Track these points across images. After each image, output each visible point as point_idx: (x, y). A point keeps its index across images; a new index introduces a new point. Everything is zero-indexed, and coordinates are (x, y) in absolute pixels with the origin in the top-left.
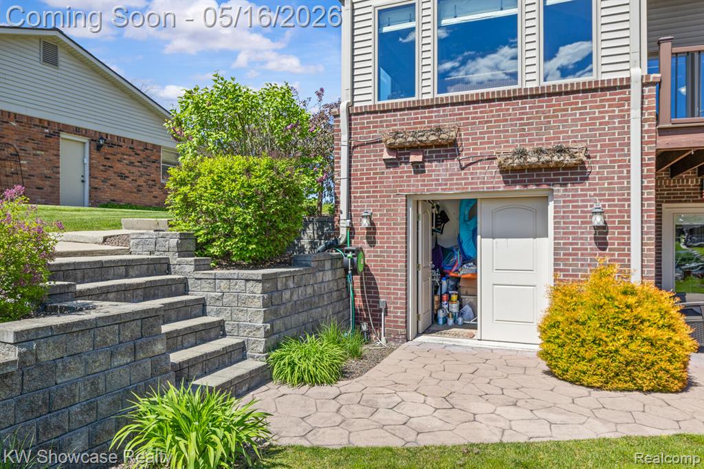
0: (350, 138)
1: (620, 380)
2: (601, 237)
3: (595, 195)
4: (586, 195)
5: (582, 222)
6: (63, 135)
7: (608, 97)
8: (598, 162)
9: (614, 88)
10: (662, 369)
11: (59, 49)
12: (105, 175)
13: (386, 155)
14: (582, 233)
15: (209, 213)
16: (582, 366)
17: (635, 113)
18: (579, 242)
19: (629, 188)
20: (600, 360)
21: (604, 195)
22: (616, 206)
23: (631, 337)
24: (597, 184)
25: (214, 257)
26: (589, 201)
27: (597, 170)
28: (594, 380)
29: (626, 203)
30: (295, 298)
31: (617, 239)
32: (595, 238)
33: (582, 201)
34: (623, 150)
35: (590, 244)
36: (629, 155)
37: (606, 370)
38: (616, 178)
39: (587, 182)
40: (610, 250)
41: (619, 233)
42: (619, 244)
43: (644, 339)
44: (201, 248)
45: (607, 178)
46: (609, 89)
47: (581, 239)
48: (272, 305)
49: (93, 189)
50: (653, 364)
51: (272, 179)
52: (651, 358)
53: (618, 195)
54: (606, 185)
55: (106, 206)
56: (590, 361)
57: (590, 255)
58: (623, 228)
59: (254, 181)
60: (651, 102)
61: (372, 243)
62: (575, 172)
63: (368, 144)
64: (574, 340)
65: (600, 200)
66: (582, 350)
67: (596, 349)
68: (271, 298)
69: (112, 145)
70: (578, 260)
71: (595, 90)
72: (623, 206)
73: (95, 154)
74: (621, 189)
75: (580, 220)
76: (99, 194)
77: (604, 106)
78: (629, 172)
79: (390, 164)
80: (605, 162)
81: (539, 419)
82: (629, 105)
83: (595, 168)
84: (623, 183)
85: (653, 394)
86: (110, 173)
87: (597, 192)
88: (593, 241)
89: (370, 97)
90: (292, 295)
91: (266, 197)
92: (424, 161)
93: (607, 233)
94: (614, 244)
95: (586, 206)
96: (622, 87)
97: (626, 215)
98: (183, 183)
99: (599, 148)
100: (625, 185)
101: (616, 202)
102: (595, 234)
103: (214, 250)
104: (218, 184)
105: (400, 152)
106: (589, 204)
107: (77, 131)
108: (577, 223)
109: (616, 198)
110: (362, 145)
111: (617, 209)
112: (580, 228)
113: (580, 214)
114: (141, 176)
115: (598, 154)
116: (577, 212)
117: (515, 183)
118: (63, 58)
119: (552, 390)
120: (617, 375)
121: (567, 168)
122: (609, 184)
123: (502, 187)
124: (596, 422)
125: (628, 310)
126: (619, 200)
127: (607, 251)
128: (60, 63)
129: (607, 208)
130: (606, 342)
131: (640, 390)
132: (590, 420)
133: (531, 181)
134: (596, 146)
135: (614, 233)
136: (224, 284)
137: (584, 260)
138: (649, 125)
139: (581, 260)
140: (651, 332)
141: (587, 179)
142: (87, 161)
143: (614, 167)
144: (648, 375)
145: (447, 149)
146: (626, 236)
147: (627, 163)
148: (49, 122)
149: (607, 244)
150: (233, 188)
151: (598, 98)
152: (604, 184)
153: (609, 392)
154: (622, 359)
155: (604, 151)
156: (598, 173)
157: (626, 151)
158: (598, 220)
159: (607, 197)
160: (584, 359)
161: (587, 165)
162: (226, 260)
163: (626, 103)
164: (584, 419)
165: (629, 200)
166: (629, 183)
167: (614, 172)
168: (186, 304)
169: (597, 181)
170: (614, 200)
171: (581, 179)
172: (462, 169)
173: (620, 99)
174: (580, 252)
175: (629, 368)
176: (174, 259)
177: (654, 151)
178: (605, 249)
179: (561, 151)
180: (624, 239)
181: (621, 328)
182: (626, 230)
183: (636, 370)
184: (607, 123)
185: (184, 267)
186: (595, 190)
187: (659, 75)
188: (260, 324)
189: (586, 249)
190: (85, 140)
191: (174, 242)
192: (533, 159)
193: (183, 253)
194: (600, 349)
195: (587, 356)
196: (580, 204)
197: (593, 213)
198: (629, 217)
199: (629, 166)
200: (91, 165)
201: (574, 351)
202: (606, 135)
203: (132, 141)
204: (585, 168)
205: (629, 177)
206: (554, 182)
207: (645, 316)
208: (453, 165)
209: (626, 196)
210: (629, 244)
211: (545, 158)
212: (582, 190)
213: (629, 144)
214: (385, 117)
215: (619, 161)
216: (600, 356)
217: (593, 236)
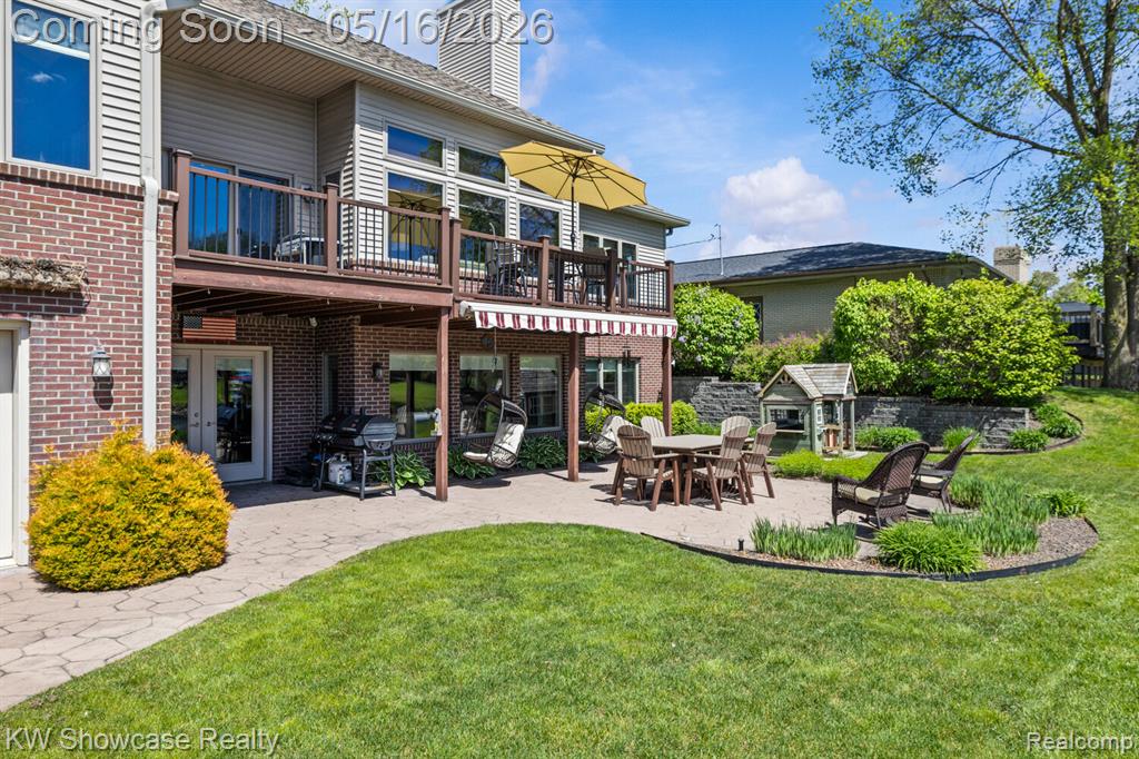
1: (160, 569)
2: (103, 392)
3: (95, 334)
4: (82, 334)
5: (77, 372)
7: (113, 205)
8: (99, 290)
9: (122, 196)
10: (206, 543)
14: (77, 386)
16: (114, 563)
17: (149, 235)
18: (72, 398)
19: (141, 329)
20: (136, 551)
21: (108, 335)
22: (123, 350)
23: (172, 514)
24: (98, 320)
26: (87, 342)
27: (98, 300)
28: (131, 578)
29: (137, 347)
31: (125, 393)
32: (95, 394)
33: (76, 341)
34: (133, 278)
35: (88, 401)
36: (141, 286)
37: (144, 560)
38: (124, 314)
39: (84, 316)
40: (116, 408)
41: (127, 386)
42: (127, 400)
43: (187, 513)
45: (111, 313)
46: (115, 195)
47: (75, 394)
50: (197, 540)
52: (195, 533)
53: (126, 336)
54: (110, 322)
56: (124, 554)
57: (88, 416)
58: (133, 379)
60: (167, 225)
64: (100, 533)
65: (102, 342)
66: (111, 543)
67: (131, 538)
70: (69, 424)
71: (96, 191)
72: (133, 351)
74: (129, 328)
75: (73, 368)
77: (108, 216)
78: (140, 307)
80: (110, 291)
81: (94, 639)
82: (141, 221)
83: (95, 297)
84: (133, 321)
85: (197, 575)
87: (99, 331)
88: (93, 397)
93: (111, 386)
94: (120, 400)
95: (83, 349)
96: (131, 197)
97: (136, 362)
99: (100, 270)
100: (136, 323)
101: (124, 346)
102: (95, 388)
106: (86, 346)
108: (69, 372)
109: (124, 339)
111: (125, 354)
112: (73, 379)
113: (72, 359)
115: (100, 280)
116: (69, 356)
119: (76, 606)
120: (157, 563)
121: (57, 293)
122: (114, 320)
124: (164, 619)
125: (169, 482)
126: (127, 343)
127: (112, 410)
129: (111, 353)
130: (144, 525)
131: (184, 573)
132: (155, 619)
134: (97, 267)
135: (121, 386)
137: (80, 424)
138: (165, 253)
139: (74, 424)
140: (194, 504)
141: (84, 311)
143: (121, 299)
144: (192, 553)
146: (137, 390)
147: (138, 296)
149: (111, 400)
151: (100, 203)
152: (107, 320)
153: (148, 587)
154: (163, 542)
155: (108, 276)
156: (99, 305)
157: (137, 279)
158: (102, 369)
159: (111, 338)
160: (114, 553)
161: (83, 293)
163: (137, 219)
164: (149, 621)
165: (141, 343)
166: (140, 321)
167: (121, 306)
169: (98, 316)
170: (121, 343)
171: (75, 310)
173: (129, 212)
174: (72, 414)
175: (171, 552)
177: (170, 285)
178: (108, 408)
179: (47, 267)
180: (133, 393)
181: (161, 505)
182: (136, 382)
183: (179, 551)
184: (112, 240)
186: (95, 327)
187: (177, 195)
189: (83, 409)
194: (136, 536)
195: (120, 548)
196: (73, 345)
197: (95, 359)
198: (140, 365)
199: (141, 300)
201: (100, 547)
202: (110, 255)
204: (81, 296)
205: (141, 314)
206: (33, 311)
207: (185, 486)
209: (136, 339)
210: (141, 400)
211: (21, 275)
212: (76, 326)
213: (141, 272)
215: (128, 292)
216: (135, 546)
217: (92, 390)
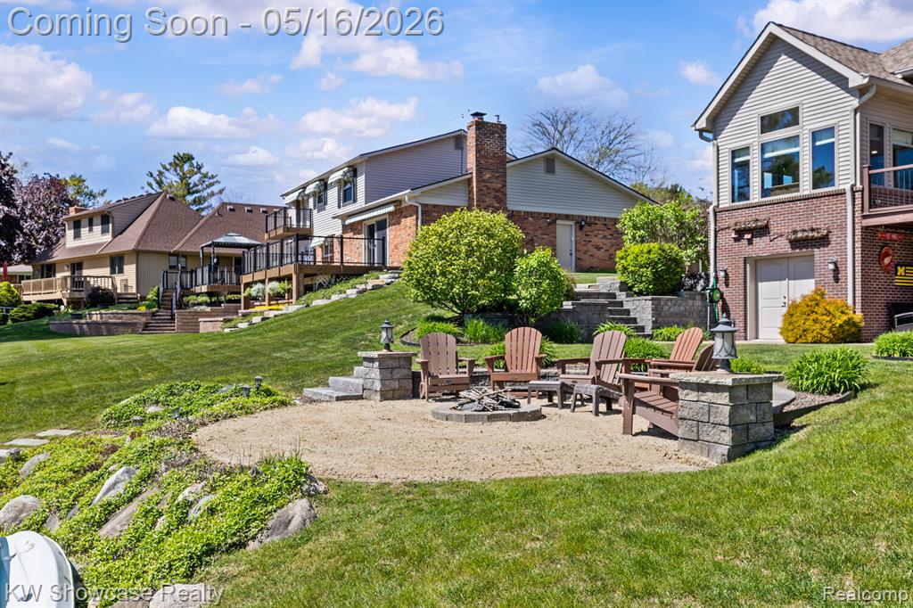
0: (716, 225)
2: (836, 276)
3: (833, 253)
4: (829, 253)
6: (558, 222)
8: (834, 235)
9: (842, 194)
11: (556, 161)
12: (585, 248)
13: (733, 235)
14: (828, 274)
15: (632, 272)
17: (849, 208)
18: (827, 279)
21: (838, 252)
22: (843, 258)
24: (835, 247)
25: (636, 293)
26: (831, 256)
27: (835, 239)
30: (672, 310)
31: (844, 276)
33: (828, 256)
35: (831, 280)
38: (843, 243)
39: (831, 246)
40: (841, 282)
41: (845, 273)
42: (845, 279)
44: (630, 288)
45: (839, 243)
46: (839, 194)
47: (828, 277)
48: (657, 311)
49: (578, 259)
51: (660, 255)
53: (844, 252)
54: (838, 247)
55: (587, 272)
57: (832, 286)
59: (651, 256)
60: (858, 201)
61: (727, 285)
62: (823, 241)
63: (726, 228)
65: (836, 255)
68: (656, 308)
69: (590, 224)
73: (579, 233)
75: (827, 267)
76: (581, 263)
79: (736, 240)
80: (838, 234)
83: (833, 238)
86: (589, 246)
87: (835, 251)
88: (833, 278)
89: (727, 201)
90: (670, 308)
91: (656, 263)
92: (752, 237)
93: (839, 273)
94: (842, 279)
98: (622, 258)
99: (835, 227)
101: (843, 256)
103: (636, 289)
104: (636, 258)
105: (740, 233)
107: (567, 217)
108: (825, 269)
109: (843, 254)
110: (722, 229)
111: (844, 260)
112: (827, 271)
113: (827, 263)
114: (613, 246)
115: (835, 230)
116: (825, 262)
117: (796, 248)
118: (558, 168)
121: (816, 239)
122: (840, 246)
123: (790, 250)
127: (839, 283)
128: (557, 170)
129: (839, 260)
133: (804, 247)
135: (842, 273)
136: (637, 302)
137: (829, 289)
138: (858, 214)
141: (830, 244)
142: (573, 239)
143: (842, 237)
145: (763, 230)
148: (550, 214)
149: (839, 279)
150: (642, 260)
155: (838, 228)
156: (835, 241)
158: (831, 266)
159: (839, 254)
162: (640, 293)
163: (844, 202)
167: (842, 240)
168: (621, 310)
169: (834, 245)
171: (827, 244)
172: (771, 241)
173: (841, 200)
174: (827, 285)
176: (618, 293)
177: (860, 227)
179: (813, 230)
184: (839, 213)
185: (622, 296)
186: (833, 250)
187: (862, 187)
188: (650, 317)
189: (830, 283)
190: (572, 223)
191: (618, 285)
192: (800, 235)
193: (621, 290)
196: (827, 258)
200: (576, 241)
202: (839, 219)
203: (605, 219)
204: (828, 238)
206: (815, 246)
208: (766, 239)
211: (806, 234)
212: (829, 250)
214: (734, 213)
217: (833, 275)
